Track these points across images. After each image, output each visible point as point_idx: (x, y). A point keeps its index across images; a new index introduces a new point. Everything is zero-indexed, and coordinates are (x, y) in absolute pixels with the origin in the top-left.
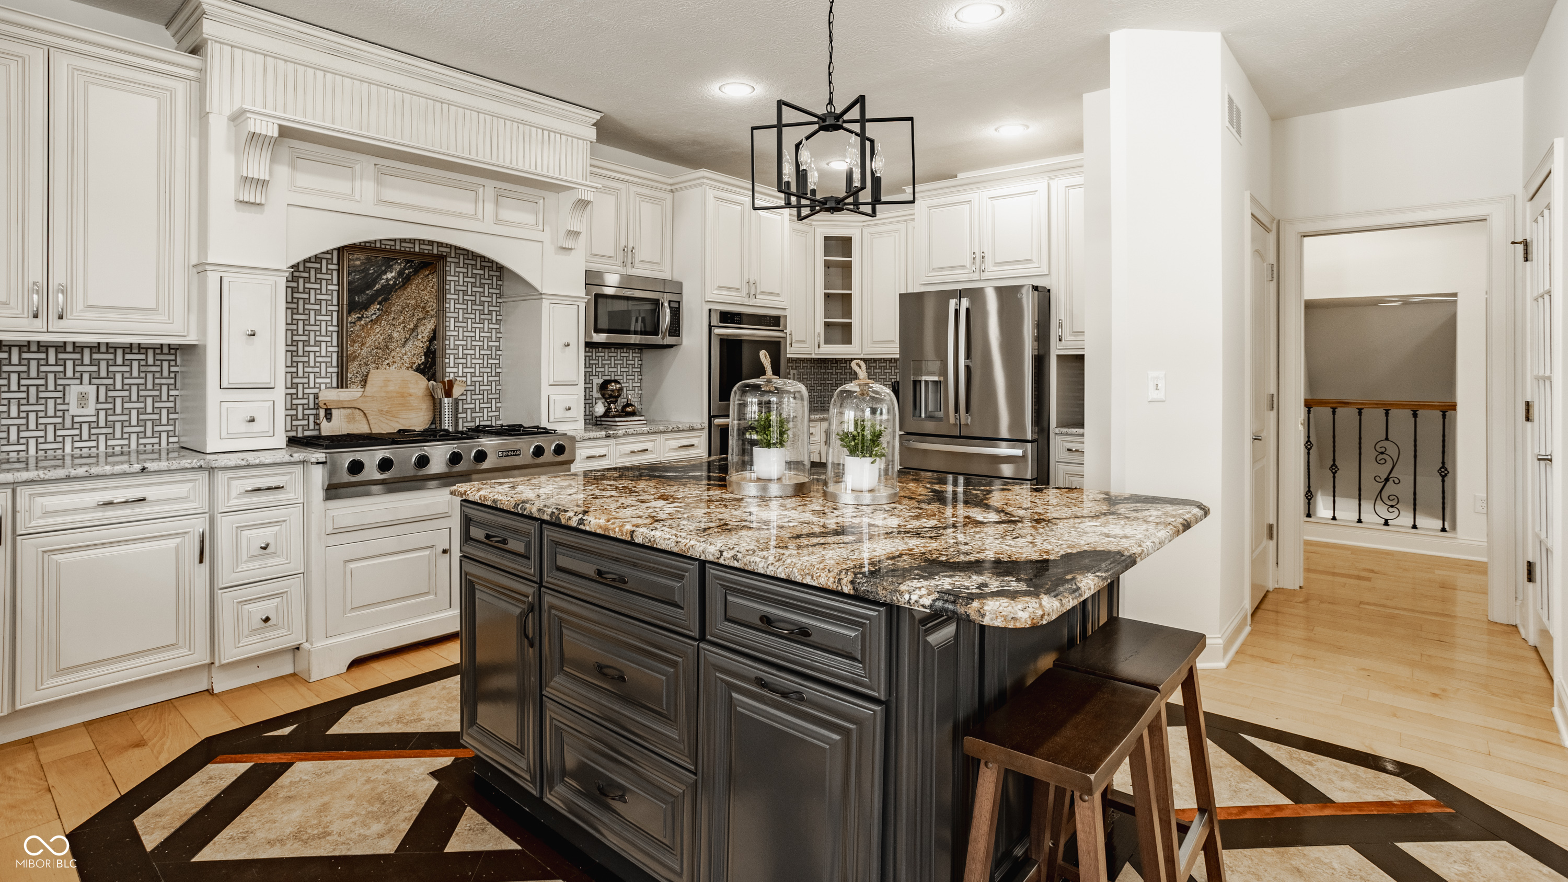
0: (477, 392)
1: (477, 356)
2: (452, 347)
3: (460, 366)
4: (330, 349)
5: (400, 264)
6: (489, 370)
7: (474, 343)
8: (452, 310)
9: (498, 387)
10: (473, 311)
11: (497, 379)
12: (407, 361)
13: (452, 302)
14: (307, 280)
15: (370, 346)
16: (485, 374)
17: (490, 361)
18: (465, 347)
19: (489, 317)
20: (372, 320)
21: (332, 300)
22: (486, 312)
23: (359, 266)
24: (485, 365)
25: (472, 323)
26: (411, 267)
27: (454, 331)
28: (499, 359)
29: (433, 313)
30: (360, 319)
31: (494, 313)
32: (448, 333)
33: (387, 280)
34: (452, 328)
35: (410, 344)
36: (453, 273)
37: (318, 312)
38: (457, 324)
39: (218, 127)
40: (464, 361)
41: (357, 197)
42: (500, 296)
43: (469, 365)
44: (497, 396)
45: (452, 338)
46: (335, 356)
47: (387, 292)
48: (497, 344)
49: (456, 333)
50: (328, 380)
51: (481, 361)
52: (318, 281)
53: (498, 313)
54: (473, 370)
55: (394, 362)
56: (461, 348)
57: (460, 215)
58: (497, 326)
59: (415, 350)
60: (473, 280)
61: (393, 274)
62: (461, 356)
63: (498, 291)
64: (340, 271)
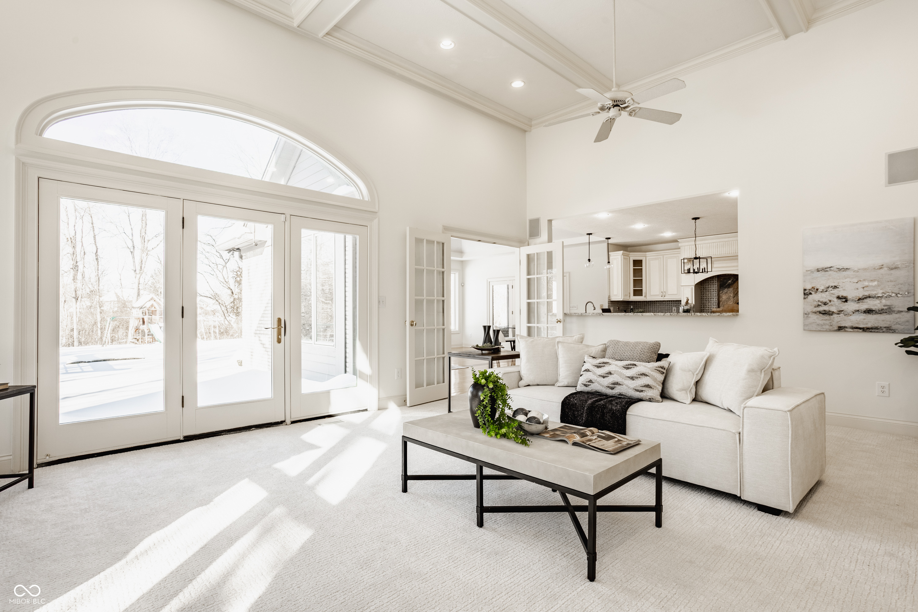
4: (716, 299)
14: (711, 285)
15: (725, 298)
26: (735, 279)
30: (722, 292)
33: (729, 283)
37: (713, 292)
50: (716, 306)
52: (713, 285)
55: (731, 302)
64: (718, 282)
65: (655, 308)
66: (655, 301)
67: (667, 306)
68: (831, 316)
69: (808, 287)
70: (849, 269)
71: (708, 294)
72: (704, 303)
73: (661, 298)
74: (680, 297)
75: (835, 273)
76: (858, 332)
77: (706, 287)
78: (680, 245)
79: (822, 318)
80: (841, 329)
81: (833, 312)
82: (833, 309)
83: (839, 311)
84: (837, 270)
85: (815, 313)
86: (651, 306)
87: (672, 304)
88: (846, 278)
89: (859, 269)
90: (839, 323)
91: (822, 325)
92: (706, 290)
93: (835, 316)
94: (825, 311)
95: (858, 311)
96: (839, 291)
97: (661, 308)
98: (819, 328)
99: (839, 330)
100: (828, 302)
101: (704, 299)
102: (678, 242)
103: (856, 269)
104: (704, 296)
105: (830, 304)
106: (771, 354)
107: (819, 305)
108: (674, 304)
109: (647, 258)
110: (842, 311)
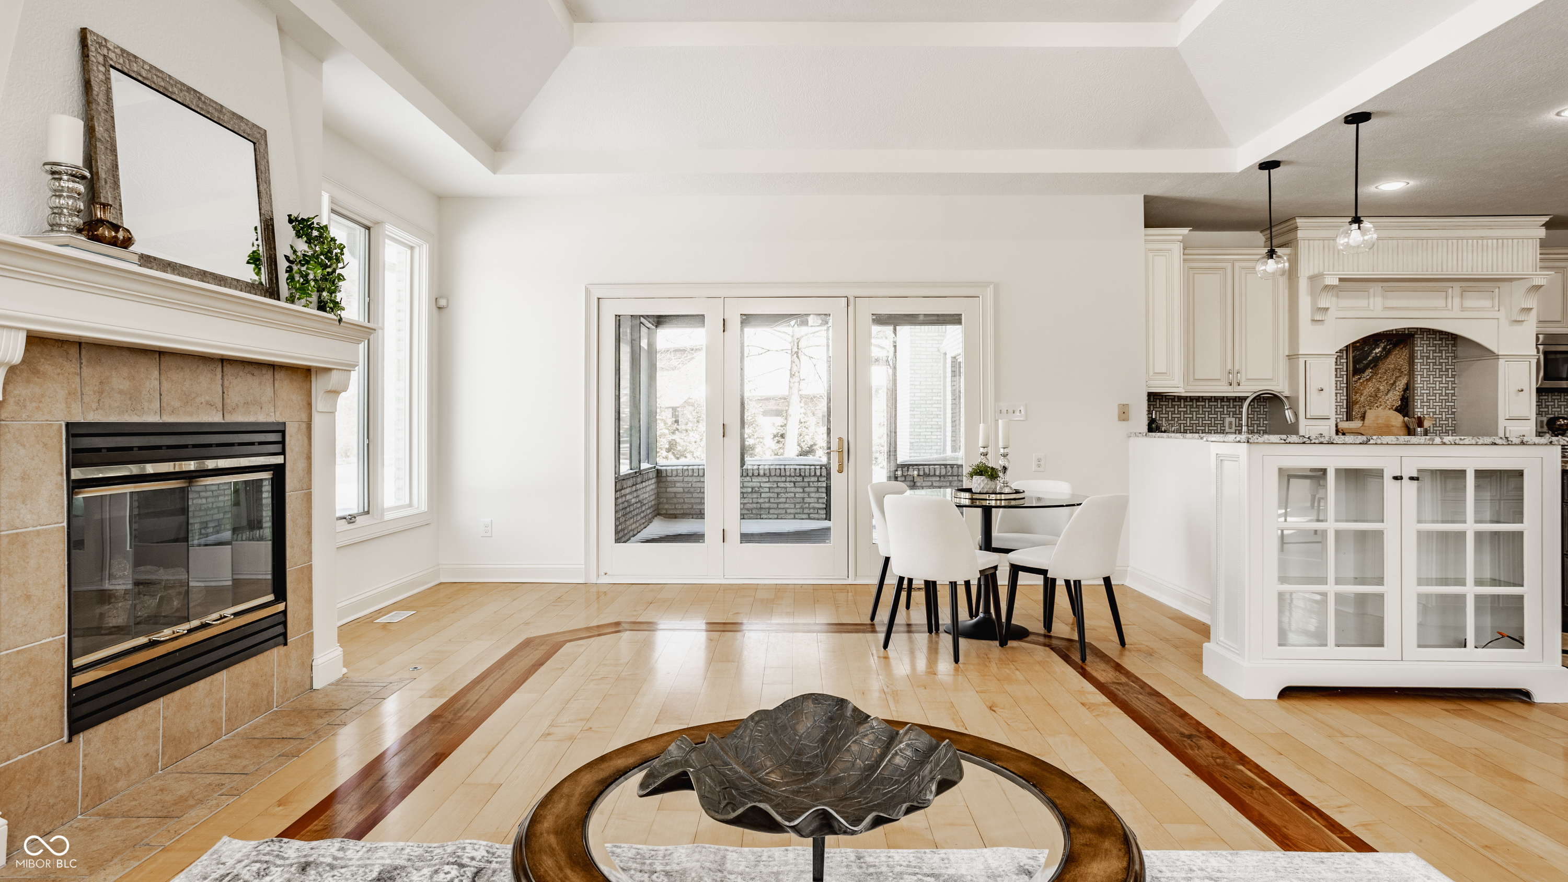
0: (1438, 425)
1: (1438, 400)
2: (1419, 394)
3: (1425, 407)
4: (1342, 398)
5: (1384, 343)
6: (1447, 410)
7: (1435, 392)
8: (1419, 369)
9: (1454, 422)
10: (1435, 370)
11: (1453, 416)
12: (1389, 404)
13: (1419, 364)
15: (1366, 395)
16: (1444, 413)
17: (1447, 404)
18: (1429, 394)
19: (1447, 373)
20: (1367, 379)
21: (1343, 368)
22: (1444, 370)
23: (1359, 346)
24: (1444, 407)
25: (1433, 378)
26: (1391, 344)
27: (1421, 384)
28: (1454, 402)
29: (1406, 372)
30: (1360, 379)
31: (1450, 370)
32: (1416, 386)
33: (1376, 353)
34: (1419, 382)
35: (1391, 393)
36: (1419, 345)
38: (1423, 379)
39: (1303, 285)
40: (1428, 404)
41: (1372, 308)
42: (1455, 357)
43: (1431, 407)
44: (1453, 428)
45: (1419, 389)
46: (1345, 401)
47: (1377, 361)
48: (1453, 392)
49: (1421, 385)
50: (1341, 416)
51: (1440, 404)
53: (1453, 370)
54: (1434, 410)
55: (1381, 405)
56: (1425, 395)
57: (1436, 309)
58: (1453, 379)
59: (1394, 397)
60: (1434, 348)
61: (1380, 349)
62: (1425, 400)
63: (1453, 355)
78: (1298, 234)
86: (1184, 412)
87: (1222, 407)
97: (1191, 419)
102: (1294, 224)
108: (1228, 407)
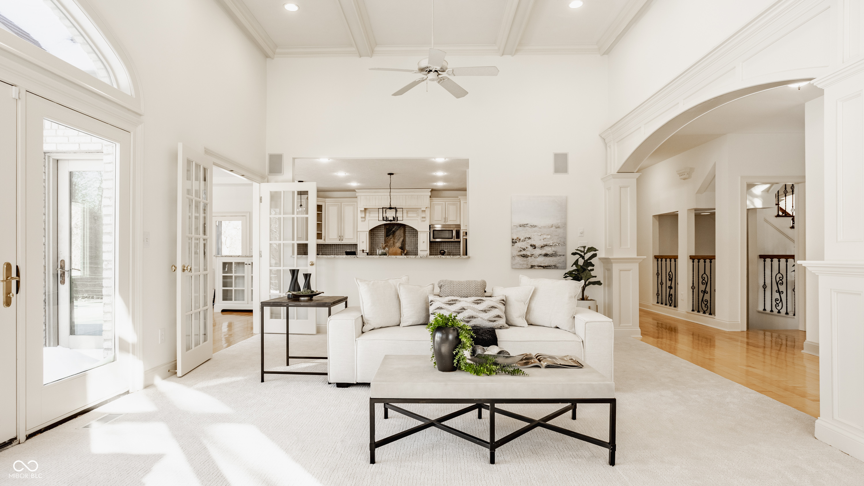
0: (413, 253)
1: (413, 245)
2: (407, 243)
3: (409, 247)
5: (396, 226)
10: (412, 235)
13: (407, 235)
14: (379, 231)
16: (414, 249)
18: (410, 243)
20: (390, 238)
22: (414, 235)
23: (388, 228)
24: (415, 247)
25: (410, 239)
26: (398, 227)
29: (403, 237)
30: (388, 238)
33: (393, 230)
34: (407, 238)
35: (398, 243)
36: (407, 227)
37: (381, 237)
45: (407, 241)
47: (394, 232)
52: (381, 231)
54: (411, 248)
59: (398, 244)
60: (411, 228)
61: (394, 228)
62: (409, 245)
64: (385, 229)
65: (331, 251)
66: (331, 245)
67: (342, 249)
68: (528, 258)
69: (515, 238)
70: (537, 226)
71: (377, 239)
72: (373, 247)
73: (339, 241)
74: (356, 241)
75: (529, 228)
76: (541, 269)
77: (375, 233)
78: (357, 194)
79: (522, 260)
80: (532, 267)
81: (528, 255)
82: (529, 253)
83: (531, 255)
84: (530, 226)
85: (519, 256)
86: (327, 249)
87: (346, 247)
88: (535, 232)
89: (541, 227)
90: (532, 263)
91: (522, 265)
92: (375, 235)
93: (529, 258)
94: (524, 254)
95: (541, 255)
96: (532, 241)
97: (336, 251)
98: (521, 267)
99: (532, 268)
100: (526, 248)
101: (373, 243)
102: (356, 191)
103: (540, 227)
104: (373, 241)
105: (527, 250)
106: (580, 284)
107: (521, 251)
108: (348, 247)
109: (327, 204)
110: (533, 255)
